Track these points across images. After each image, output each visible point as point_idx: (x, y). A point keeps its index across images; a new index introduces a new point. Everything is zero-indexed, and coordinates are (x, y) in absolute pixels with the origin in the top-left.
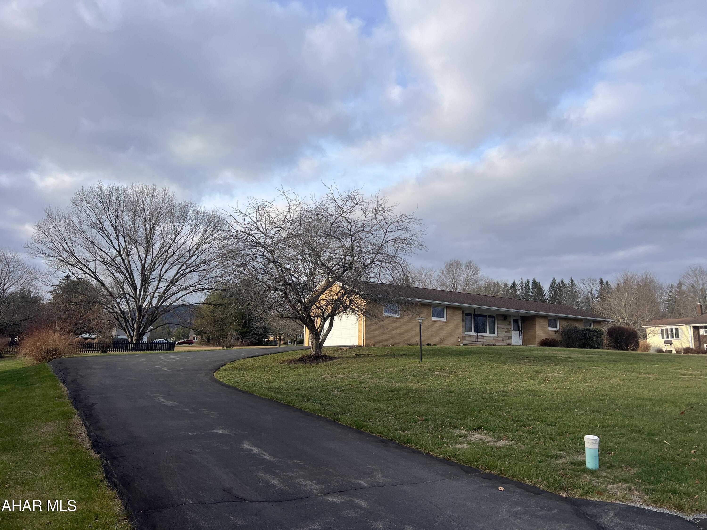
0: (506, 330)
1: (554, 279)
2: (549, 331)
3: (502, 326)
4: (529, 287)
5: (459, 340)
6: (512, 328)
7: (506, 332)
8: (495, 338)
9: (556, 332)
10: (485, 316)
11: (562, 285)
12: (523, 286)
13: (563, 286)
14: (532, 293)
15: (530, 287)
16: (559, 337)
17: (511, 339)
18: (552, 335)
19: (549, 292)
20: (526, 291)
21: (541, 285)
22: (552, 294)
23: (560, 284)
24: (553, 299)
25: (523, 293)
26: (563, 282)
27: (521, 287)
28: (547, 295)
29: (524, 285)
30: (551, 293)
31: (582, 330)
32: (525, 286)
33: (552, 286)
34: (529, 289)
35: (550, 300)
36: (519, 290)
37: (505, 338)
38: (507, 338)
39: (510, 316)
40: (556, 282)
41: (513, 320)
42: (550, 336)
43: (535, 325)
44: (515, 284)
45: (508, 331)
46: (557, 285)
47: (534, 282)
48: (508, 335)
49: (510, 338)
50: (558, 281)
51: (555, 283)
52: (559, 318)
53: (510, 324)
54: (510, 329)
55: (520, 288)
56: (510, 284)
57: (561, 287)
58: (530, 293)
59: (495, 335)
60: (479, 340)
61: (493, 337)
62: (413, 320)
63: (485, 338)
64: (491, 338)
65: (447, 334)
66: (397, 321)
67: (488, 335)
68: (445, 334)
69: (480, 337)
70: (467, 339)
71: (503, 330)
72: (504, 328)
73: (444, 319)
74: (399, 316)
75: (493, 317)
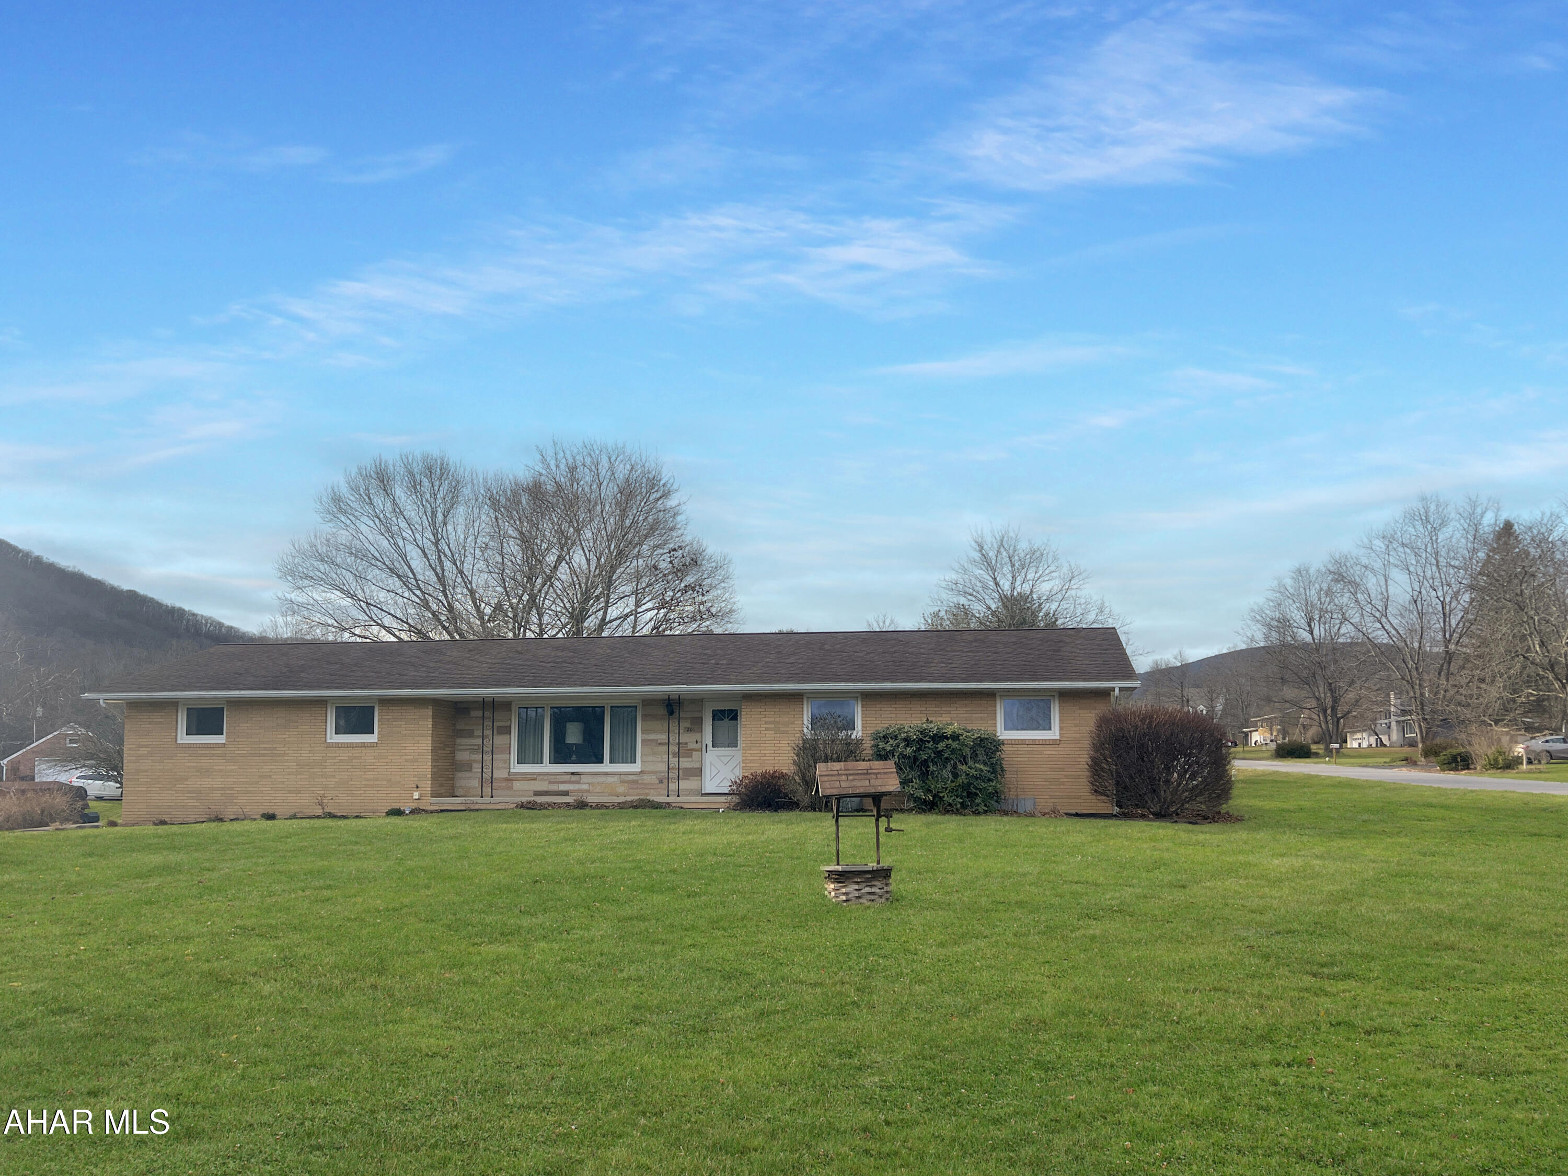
0: (677, 749)
3: (659, 737)
5: (416, 796)
7: (675, 754)
8: (627, 778)
10: (600, 710)
38: (682, 773)
48: (688, 763)
52: (863, 696)
59: (636, 768)
60: (563, 787)
61: (620, 774)
62: (265, 749)
63: (584, 779)
64: (610, 779)
65: (377, 779)
66: (214, 755)
67: (606, 767)
68: (368, 780)
69: (567, 777)
70: (517, 785)
71: (662, 748)
72: (667, 744)
73: (372, 738)
74: (224, 742)
75: (633, 709)
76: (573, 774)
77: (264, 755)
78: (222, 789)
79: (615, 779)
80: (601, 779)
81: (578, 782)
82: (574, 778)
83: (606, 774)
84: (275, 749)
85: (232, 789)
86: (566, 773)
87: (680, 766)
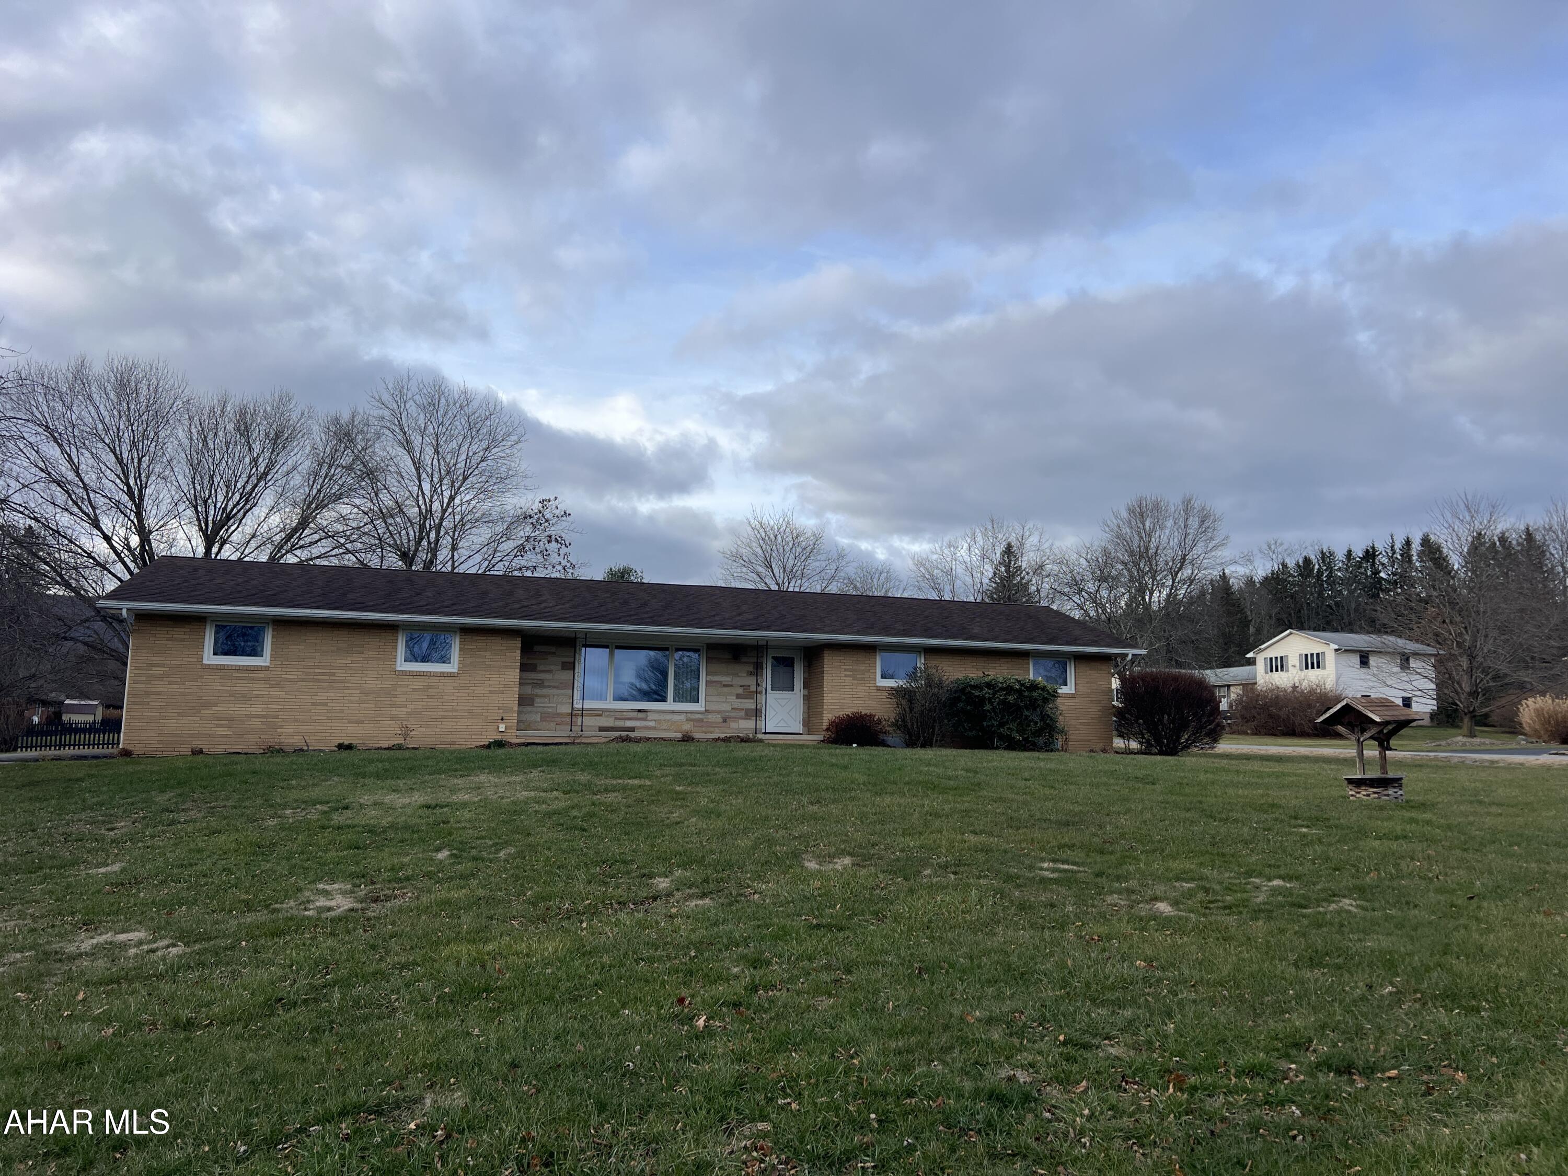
0: (740, 691)
2: (879, 689)
3: (726, 679)
4: (1410, 556)
5: (502, 728)
6: (767, 684)
7: (738, 696)
8: (693, 717)
10: (664, 651)
12: (1396, 556)
17: (765, 714)
27: (1391, 558)
29: (1399, 552)
32: (1402, 554)
34: (1411, 561)
36: (1384, 565)
37: (733, 714)
38: (743, 714)
39: (762, 648)
40: (1484, 539)
41: (774, 659)
43: (826, 672)
45: (751, 694)
49: (757, 712)
50: (1490, 536)
52: (926, 651)
53: (757, 673)
54: (756, 688)
55: (1386, 560)
59: (701, 707)
60: (629, 724)
61: (686, 712)
62: (321, 674)
63: (651, 716)
64: (676, 717)
66: (254, 679)
67: (670, 705)
68: (445, 711)
69: (635, 714)
71: (726, 690)
72: (731, 686)
73: (452, 667)
74: (267, 664)
75: (696, 651)
76: (640, 711)
79: (683, 717)
80: (668, 717)
81: (645, 719)
82: (640, 715)
83: (673, 712)
84: (333, 674)
86: (634, 710)
87: (742, 706)
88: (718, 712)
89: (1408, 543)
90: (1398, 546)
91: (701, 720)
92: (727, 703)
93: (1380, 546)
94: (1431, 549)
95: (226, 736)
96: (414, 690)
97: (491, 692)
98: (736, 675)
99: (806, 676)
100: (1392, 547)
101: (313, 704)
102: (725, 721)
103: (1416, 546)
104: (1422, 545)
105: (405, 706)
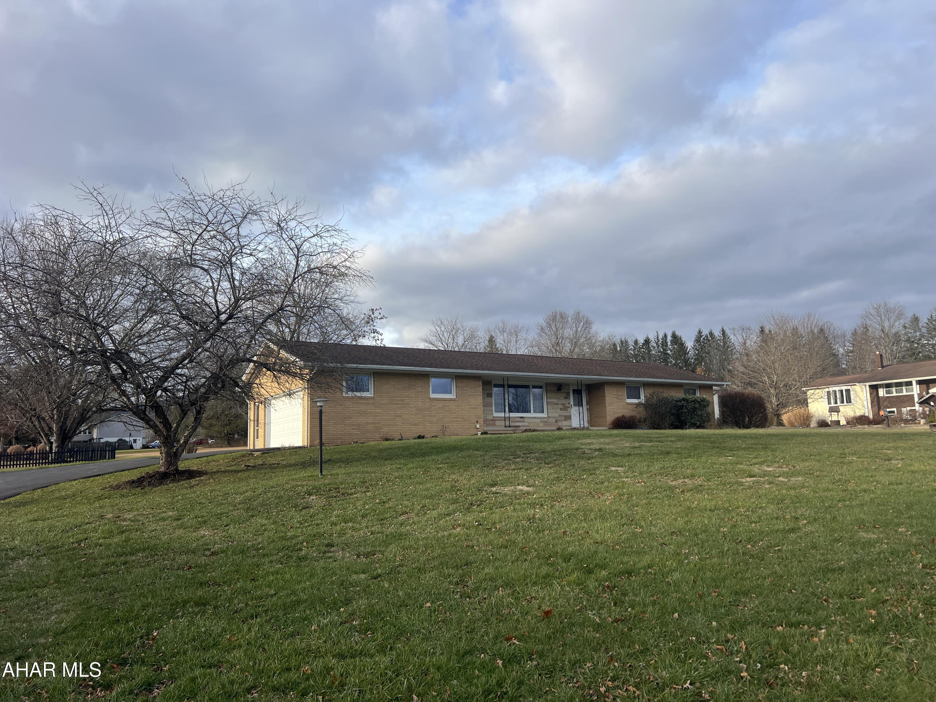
0: (561, 407)
1: (700, 331)
2: (628, 404)
3: (555, 401)
4: (667, 343)
5: (478, 426)
6: (572, 403)
7: (561, 409)
8: (543, 420)
9: (638, 405)
10: (527, 387)
11: (710, 339)
12: (660, 342)
13: (712, 339)
14: (671, 351)
15: (669, 343)
16: (641, 413)
17: (571, 419)
18: (633, 411)
19: (693, 348)
20: (663, 349)
21: (683, 340)
22: (698, 350)
23: (707, 336)
24: (699, 359)
25: (659, 352)
26: (711, 334)
27: (657, 343)
28: (691, 353)
29: (661, 340)
30: (696, 349)
31: (677, 401)
32: (662, 342)
33: (698, 340)
34: (667, 346)
35: (695, 359)
36: (654, 347)
37: (559, 419)
38: (563, 418)
39: (568, 385)
40: (703, 334)
41: (573, 390)
42: (627, 412)
43: (605, 396)
44: (649, 340)
45: (565, 408)
46: (704, 339)
47: (674, 336)
48: (565, 413)
49: (568, 418)
50: (705, 332)
51: (701, 336)
52: (644, 385)
53: (567, 397)
54: (567, 405)
55: (655, 345)
56: (641, 341)
57: (709, 340)
58: (669, 352)
59: (544, 415)
60: (517, 424)
61: (540, 418)
62: (398, 400)
63: (526, 420)
64: (536, 420)
65: (458, 418)
66: (368, 403)
67: (532, 415)
68: (453, 418)
69: (519, 419)
70: (497, 423)
71: (556, 406)
72: (558, 404)
73: (452, 396)
74: (372, 396)
75: (540, 387)
76: (521, 417)
77: (397, 404)
78: (373, 423)
79: (539, 420)
80: (534, 420)
81: (524, 422)
82: (522, 420)
83: (535, 418)
84: (403, 400)
85: (379, 423)
86: (518, 417)
87: (563, 414)
88: (553, 417)
89: (665, 336)
90: (660, 337)
91: (546, 422)
92: (556, 413)
93: (652, 337)
94: (676, 339)
95: (357, 434)
96: (439, 408)
97: (471, 408)
98: (559, 399)
99: (588, 398)
100: (658, 338)
101: (395, 416)
102: (556, 422)
103: (669, 338)
104: (672, 337)
105: (436, 416)
